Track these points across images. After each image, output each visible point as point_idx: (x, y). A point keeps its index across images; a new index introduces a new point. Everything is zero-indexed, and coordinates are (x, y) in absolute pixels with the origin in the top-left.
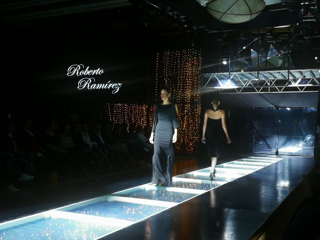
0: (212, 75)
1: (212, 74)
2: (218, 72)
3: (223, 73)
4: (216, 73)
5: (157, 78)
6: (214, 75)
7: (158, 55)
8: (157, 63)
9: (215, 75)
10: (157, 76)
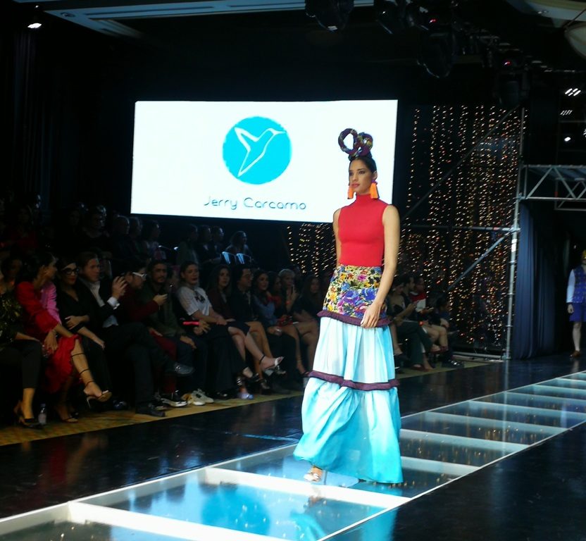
0: (548, 169)
1: (550, 166)
2: (563, 164)
3: (575, 167)
4: (560, 166)
5: (412, 168)
7: (418, 114)
8: (415, 132)
9: (556, 170)
10: (412, 162)
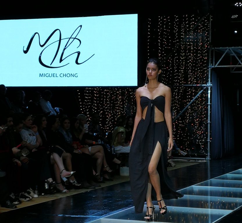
1: (227, 48)
5: (148, 52)
6: (229, 50)
7: (150, 21)
10: (148, 49)
